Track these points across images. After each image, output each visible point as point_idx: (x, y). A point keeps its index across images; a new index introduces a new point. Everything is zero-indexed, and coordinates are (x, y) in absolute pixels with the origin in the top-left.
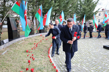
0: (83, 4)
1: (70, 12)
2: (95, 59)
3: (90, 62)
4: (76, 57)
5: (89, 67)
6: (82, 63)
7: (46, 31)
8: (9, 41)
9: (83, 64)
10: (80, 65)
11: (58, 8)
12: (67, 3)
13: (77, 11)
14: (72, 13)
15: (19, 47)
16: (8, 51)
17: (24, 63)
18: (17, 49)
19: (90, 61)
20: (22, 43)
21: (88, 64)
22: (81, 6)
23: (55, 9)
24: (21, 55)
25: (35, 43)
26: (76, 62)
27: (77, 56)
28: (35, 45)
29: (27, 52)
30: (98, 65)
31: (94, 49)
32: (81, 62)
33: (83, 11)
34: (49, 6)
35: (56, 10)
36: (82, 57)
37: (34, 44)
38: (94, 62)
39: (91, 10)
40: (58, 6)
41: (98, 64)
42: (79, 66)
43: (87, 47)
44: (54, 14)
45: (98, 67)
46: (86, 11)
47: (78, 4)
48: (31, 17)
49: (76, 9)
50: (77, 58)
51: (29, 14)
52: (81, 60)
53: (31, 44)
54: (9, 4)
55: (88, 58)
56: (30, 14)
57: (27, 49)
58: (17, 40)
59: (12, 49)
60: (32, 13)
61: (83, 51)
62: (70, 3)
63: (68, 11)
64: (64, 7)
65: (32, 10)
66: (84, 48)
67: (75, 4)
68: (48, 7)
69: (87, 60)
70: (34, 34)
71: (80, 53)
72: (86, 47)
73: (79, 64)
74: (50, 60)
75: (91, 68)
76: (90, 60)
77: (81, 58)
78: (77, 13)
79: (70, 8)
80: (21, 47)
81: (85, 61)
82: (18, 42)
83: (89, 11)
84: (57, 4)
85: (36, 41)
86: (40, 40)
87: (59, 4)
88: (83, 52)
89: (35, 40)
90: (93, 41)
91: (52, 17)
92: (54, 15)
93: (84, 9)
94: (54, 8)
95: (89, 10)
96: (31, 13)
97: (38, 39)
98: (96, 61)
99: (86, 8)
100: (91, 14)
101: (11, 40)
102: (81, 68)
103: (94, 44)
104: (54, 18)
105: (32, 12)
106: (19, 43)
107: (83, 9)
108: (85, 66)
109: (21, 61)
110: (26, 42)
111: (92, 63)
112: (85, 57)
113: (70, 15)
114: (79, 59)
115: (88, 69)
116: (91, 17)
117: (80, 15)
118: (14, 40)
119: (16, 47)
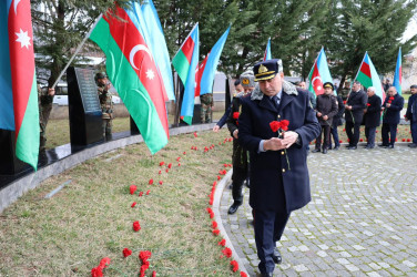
0: (355, 11)
1: (304, 42)
2: (391, 229)
3: (370, 242)
4: (315, 220)
5: (363, 258)
6: (338, 242)
7: (207, 117)
8: (74, 151)
9: (340, 248)
10: (326, 251)
11: (252, 28)
12: (292, 9)
13: (331, 37)
14: (312, 48)
15: (107, 174)
16: (65, 187)
17: (119, 229)
18: (97, 180)
19: (370, 238)
20: (118, 161)
21: (358, 247)
22: (347, 18)
23: (243, 32)
24: (110, 204)
25: (163, 159)
26: (312, 237)
27: (319, 215)
28: (164, 168)
29: (132, 191)
30: (403, 254)
31: (392, 190)
32: (334, 240)
33: (354, 39)
34: (218, 22)
35: (245, 38)
36: (341, 222)
37: (161, 164)
38: (386, 244)
39: (388, 35)
40: (253, 21)
41: (404, 251)
42: (323, 254)
43: (366, 183)
44: (241, 53)
45: (400, 262)
46: (366, 37)
47: (335, 9)
49: (329, 33)
50: (318, 225)
52: (333, 231)
53: (148, 164)
54: (76, 20)
55: (364, 224)
57: (132, 183)
58: (100, 149)
59: (82, 178)
61: (346, 197)
62: (301, 7)
63: (293, 38)
64: (277, 24)
66: (352, 186)
67: (325, 12)
68: (214, 26)
69: (356, 233)
71: (334, 206)
72: (359, 181)
73: (324, 247)
74: (215, 225)
75: (373, 265)
76: (370, 234)
77: (335, 223)
78: (333, 47)
79: (304, 26)
80: (112, 175)
81: (349, 235)
82: (103, 156)
83: (380, 40)
84: (249, 14)
85: (168, 153)
86: (180, 151)
87: (256, 12)
88: (347, 202)
89: (163, 152)
90: (394, 158)
91: (234, 65)
92: (239, 57)
93: (361, 31)
94: (238, 30)
95: (382, 32)
97: (176, 146)
98: (395, 237)
99: (369, 27)
100: (390, 52)
101: (78, 147)
102: (330, 260)
103: (396, 170)
104: (241, 68)
106: (107, 160)
107: (357, 29)
108: (346, 254)
109: (108, 224)
110: (133, 157)
111: (378, 247)
112: (352, 221)
113: (304, 58)
114: (327, 229)
115: (357, 269)
116: (388, 63)
117: (343, 55)
118: (89, 147)
119: (94, 173)
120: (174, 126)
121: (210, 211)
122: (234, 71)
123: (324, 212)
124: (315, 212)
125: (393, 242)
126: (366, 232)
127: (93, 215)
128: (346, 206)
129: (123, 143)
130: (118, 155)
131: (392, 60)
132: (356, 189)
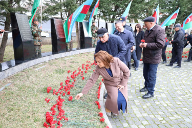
4: (163, 109)
8: (17, 64)
15: (34, 79)
16: (6, 88)
18: (27, 83)
20: (43, 70)
24: (33, 101)
25: (70, 69)
26: (164, 122)
27: (166, 105)
28: (71, 74)
37: (69, 72)
44: (114, 9)
50: (166, 112)
52: (176, 116)
53: (60, 72)
57: (49, 85)
59: (18, 82)
60: (68, 7)
61: (179, 92)
66: (181, 85)
70: (71, 50)
71: (173, 99)
77: (176, 111)
80: (38, 79)
82: (35, 66)
85: (73, 65)
89: (71, 64)
91: (110, 15)
92: (113, 11)
97: (78, 61)
104: (113, 17)
106: (37, 69)
109: (28, 117)
110: (52, 67)
112: (186, 109)
114: (172, 116)
118: (26, 62)
119: (26, 78)
120: (78, 49)
121: (98, 104)
122: (110, 19)
123: (168, 102)
124: (162, 102)
129: (47, 59)
130: (44, 66)
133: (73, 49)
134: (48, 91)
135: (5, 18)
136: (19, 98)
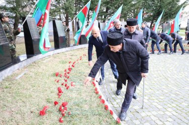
1: (134, 5)
3: (167, 95)
5: (164, 102)
6: (153, 95)
8: (28, 57)
9: (154, 98)
10: (148, 100)
13: (147, 3)
14: (138, 8)
15: (44, 68)
17: (52, 92)
18: (40, 70)
19: (167, 93)
20: (50, 61)
21: (162, 98)
25: (71, 60)
26: (141, 94)
28: (71, 64)
30: (182, 100)
31: (175, 72)
32: (150, 95)
33: (158, 3)
35: (107, 3)
36: (153, 86)
37: (70, 63)
38: (174, 96)
39: (173, 1)
41: (182, 98)
42: (146, 101)
43: (164, 69)
44: (105, 10)
45: (181, 103)
46: (163, 2)
48: (63, 17)
51: (60, 10)
52: (150, 91)
53: (63, 62)
55: (164, 87)
56: (62, 11)
57: (57, 71)
59: (33, 70)
60: (66, 10)
61: (155, 76)
63: (130, 3)
65: (65, 4)
66: (157, 71)
69: (160, 91)
70: (69, 46)
71: (150, 80)
72: (161, 69)
73: (147, 98)
74: (96, 89)
75: (169, 105)
76: (166, 91)
77: (151, 87)
78: (148, 7)
80: (47, 68)
81: (158, 92)
82: (42, 59)
83: (170, 3)
85: (73, 57)
86: (79, 57)
88: (155, 77)
89: (70, 57)
91: (101, 16)
92: (104, 12)
96: (63, 8)
97: (76, 54)
98: (178, 93)
100: (174, 9)
101: (30, 55)
103: (176, 63)
104: (105, 17)
105: (65, 6)
106: (44, 61)
108: (156, 101)
110: (56, 59)
111: (170, 97)
113: (134, 12)
114: (147, 90)
115: (162, 107)
116: (173, 15)
117: (153, 11)
118: (35, 55)
119: (38, 67)
120: (74, 45)
121: (94, 83)
122: (102, 19)
125: (177, 95)
126: (164, 91)
127: (39, 86)
128: (155, 80)
129: (51, 53)
130: (49, 59)
131: (175, 13)
132: (159, 72)
133: (71, 45)
134: (57, 75)
135: (14, 21)
136: (36, 80)
